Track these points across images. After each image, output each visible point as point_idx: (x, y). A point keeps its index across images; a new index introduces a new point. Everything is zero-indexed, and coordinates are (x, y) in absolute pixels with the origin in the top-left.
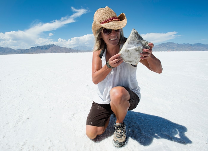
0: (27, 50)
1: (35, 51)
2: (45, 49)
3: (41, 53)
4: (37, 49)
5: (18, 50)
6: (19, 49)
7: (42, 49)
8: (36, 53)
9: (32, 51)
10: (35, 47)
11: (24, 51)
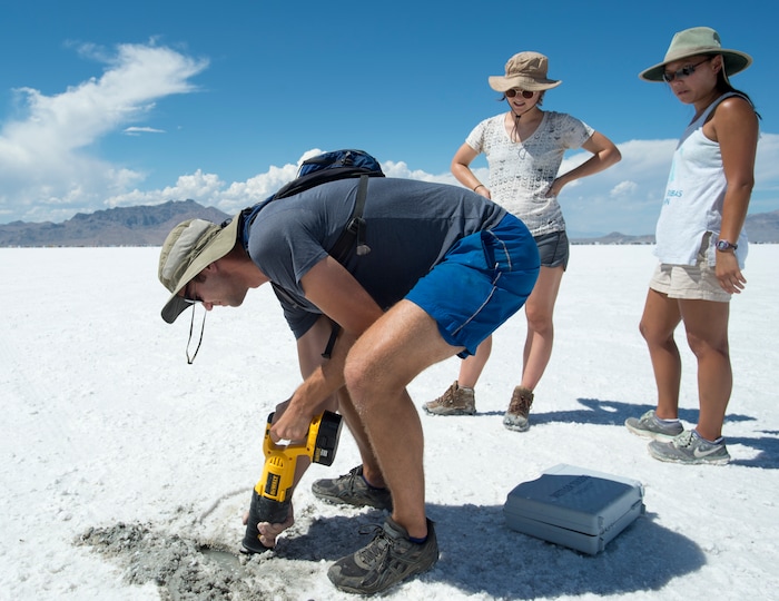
0: (54, 226)
1: (94, 236)
2: (146, 223)
3: (125, 243)
4: (108, 222)
5: (12, 224)
6: (19, 223)
7: (130, 223)
8: (100, 244)
9: (79, 232)
10: (96, 212)
11: (41, 234)
